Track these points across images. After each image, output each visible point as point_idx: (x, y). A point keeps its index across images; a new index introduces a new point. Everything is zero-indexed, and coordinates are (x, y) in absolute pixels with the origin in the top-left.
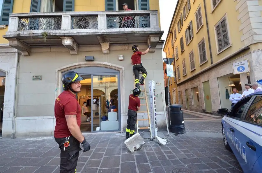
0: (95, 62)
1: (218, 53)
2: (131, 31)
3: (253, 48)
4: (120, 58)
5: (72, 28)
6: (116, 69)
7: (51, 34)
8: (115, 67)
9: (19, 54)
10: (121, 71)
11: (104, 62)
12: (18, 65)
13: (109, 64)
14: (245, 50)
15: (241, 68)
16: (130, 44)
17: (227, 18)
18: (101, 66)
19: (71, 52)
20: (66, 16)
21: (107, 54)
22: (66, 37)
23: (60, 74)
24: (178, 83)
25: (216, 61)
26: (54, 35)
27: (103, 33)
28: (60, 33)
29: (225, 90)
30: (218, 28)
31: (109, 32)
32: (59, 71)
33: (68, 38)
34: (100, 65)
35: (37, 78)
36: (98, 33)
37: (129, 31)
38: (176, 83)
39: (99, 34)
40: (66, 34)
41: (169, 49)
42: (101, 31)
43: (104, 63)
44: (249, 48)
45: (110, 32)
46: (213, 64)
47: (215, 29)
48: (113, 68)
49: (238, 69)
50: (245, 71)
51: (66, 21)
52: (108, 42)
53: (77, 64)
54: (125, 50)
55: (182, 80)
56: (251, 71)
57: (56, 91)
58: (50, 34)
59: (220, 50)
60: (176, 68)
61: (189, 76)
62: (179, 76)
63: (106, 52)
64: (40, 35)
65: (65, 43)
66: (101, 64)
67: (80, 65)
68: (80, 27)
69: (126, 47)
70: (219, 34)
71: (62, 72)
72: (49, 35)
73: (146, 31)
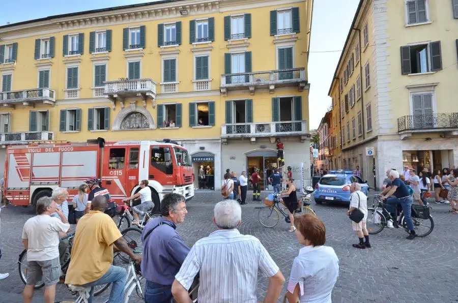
0: (266, 149)
2: (290, 134)
5: (256, 132)
9: (222, 144)
12: (221, 150)
15: (370, 152)
17: (371, 106)
22: (253, 137)
23: (245, 156)
24: (343, 148)
25: (366, 138)
26: (247, 136)
28: (250, 135)
30: (367, 109)
31: (277, 135)
32: (245, 154)
35: (233, 158)
36: (271, 135)
38: (341, 148)
41: (336, 95)
42: (273, 134)
44: (378, 138)
46: (365, 140)
50: (372, 155)
51: (253, 128)
53: (255, 150)
55: (347, 146)
56: (376, 155)
59: (368, 130)
60: (342, 128)
61: (352, 144)
62: (344, 141)
63: (273, 142)
65: (252, 140)
67: (257, 150)
68: (260, 131)
69: (286, 139)
72: (244, 136)
73: (299, 134)
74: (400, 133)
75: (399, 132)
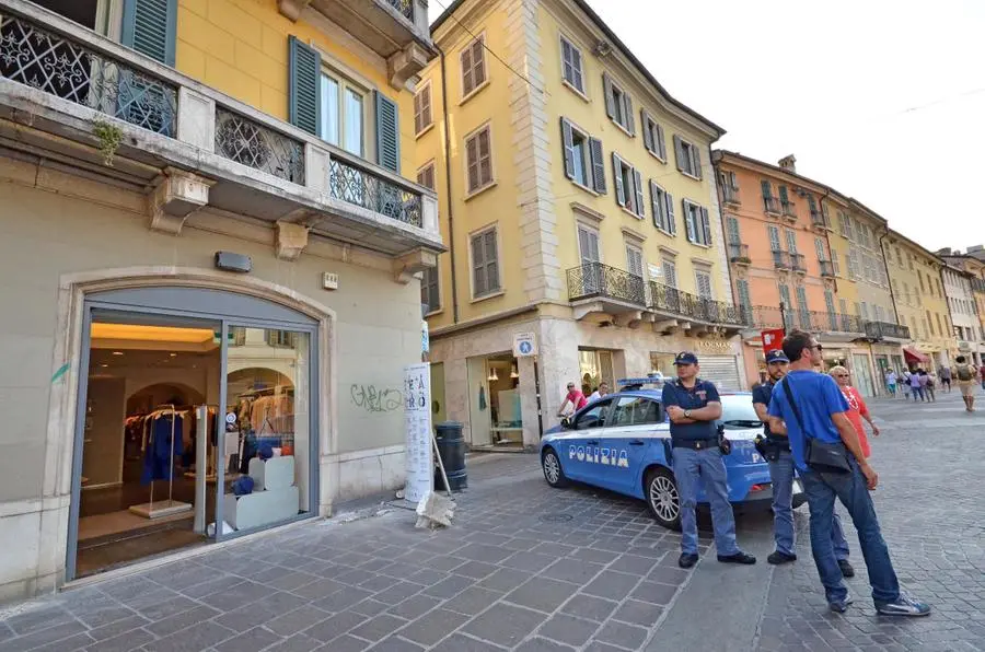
1: (472, 300)
2: (391, 227)
3: (543, 311)
4: (328, 284)
6: (311, 312)
7: (140, 146)
8: (311, 307)
10: (324, 323)
11: (278, 286)
13: (294, 295)
14: (531, 311)
15: (526, 347)
16: (355, 247)
17: (498, 230)
18: (267, 295)
19: (157, 221)
20: (200, 96)
21: (291, 260)
22: (192, 176)
23: (80, 297)
25: (466, 318)
26: (152, 151)
27: (325, 206)
28: (174, 153)
29: (479, 390)
30: (476, 241)
31: (340, 211)
32: (80, 284)
33: (201, 179)
34: (262, 293)
36: (314, 202)
37: (388, 224)
39: (316, 206)
40: (203, 169)
42: (318, 200)
43: (278, 288)
44: (537, 310)
45: (344, 213)
46: (459, 323)
47: (469, 241)
48: (304, 309)
49: (522, 349)
50: (531, 353)
52: (307, 227)
53: (173, 271)
54: (341, 260)
56: (540, 355)
57: (59, 379)
58: (134, 141)
59: (476, 295)
63: (290, 254)
64: (80, 125)
65: (183, 192)
66: (267, 290)
67: (185, 277)
68: (245, 157)
69: (344, 254)
70: (477, 258)
71: (86, 293)
72: (127, 142)
73: (419, 237)
74: (575, 304)
75: (571, 300)
